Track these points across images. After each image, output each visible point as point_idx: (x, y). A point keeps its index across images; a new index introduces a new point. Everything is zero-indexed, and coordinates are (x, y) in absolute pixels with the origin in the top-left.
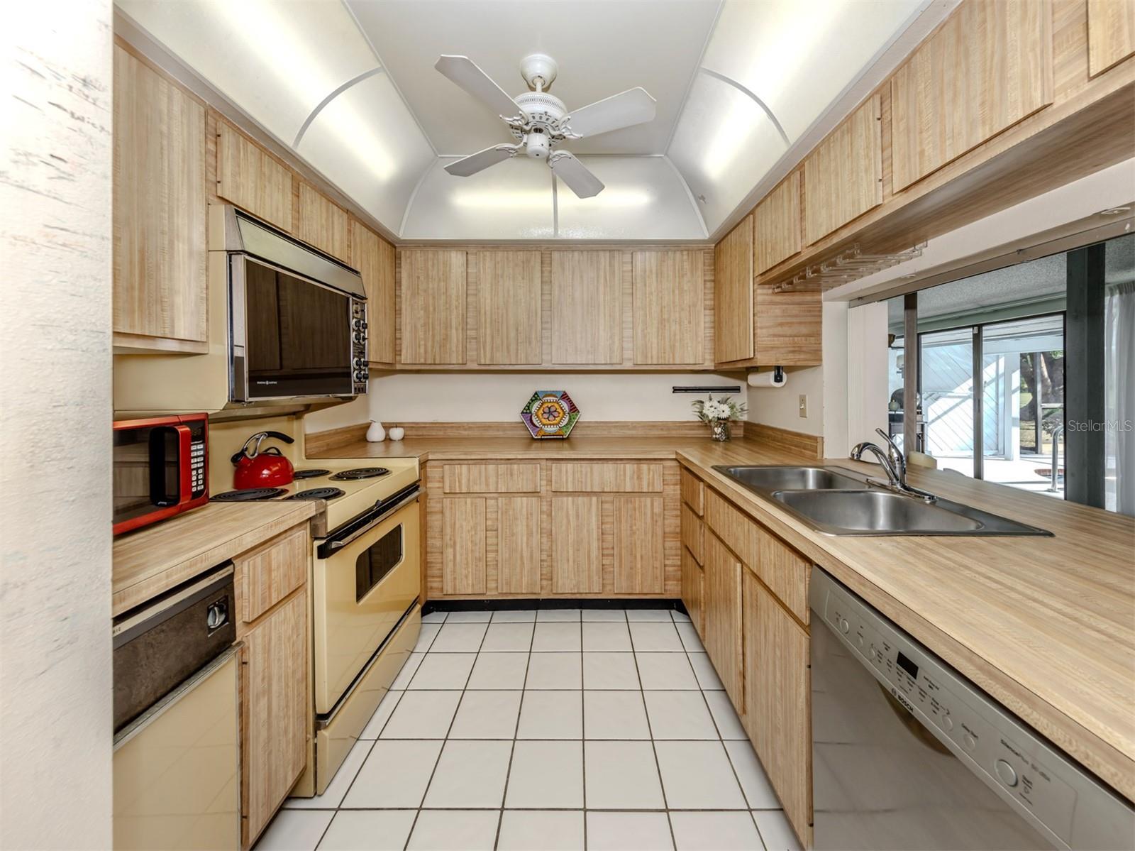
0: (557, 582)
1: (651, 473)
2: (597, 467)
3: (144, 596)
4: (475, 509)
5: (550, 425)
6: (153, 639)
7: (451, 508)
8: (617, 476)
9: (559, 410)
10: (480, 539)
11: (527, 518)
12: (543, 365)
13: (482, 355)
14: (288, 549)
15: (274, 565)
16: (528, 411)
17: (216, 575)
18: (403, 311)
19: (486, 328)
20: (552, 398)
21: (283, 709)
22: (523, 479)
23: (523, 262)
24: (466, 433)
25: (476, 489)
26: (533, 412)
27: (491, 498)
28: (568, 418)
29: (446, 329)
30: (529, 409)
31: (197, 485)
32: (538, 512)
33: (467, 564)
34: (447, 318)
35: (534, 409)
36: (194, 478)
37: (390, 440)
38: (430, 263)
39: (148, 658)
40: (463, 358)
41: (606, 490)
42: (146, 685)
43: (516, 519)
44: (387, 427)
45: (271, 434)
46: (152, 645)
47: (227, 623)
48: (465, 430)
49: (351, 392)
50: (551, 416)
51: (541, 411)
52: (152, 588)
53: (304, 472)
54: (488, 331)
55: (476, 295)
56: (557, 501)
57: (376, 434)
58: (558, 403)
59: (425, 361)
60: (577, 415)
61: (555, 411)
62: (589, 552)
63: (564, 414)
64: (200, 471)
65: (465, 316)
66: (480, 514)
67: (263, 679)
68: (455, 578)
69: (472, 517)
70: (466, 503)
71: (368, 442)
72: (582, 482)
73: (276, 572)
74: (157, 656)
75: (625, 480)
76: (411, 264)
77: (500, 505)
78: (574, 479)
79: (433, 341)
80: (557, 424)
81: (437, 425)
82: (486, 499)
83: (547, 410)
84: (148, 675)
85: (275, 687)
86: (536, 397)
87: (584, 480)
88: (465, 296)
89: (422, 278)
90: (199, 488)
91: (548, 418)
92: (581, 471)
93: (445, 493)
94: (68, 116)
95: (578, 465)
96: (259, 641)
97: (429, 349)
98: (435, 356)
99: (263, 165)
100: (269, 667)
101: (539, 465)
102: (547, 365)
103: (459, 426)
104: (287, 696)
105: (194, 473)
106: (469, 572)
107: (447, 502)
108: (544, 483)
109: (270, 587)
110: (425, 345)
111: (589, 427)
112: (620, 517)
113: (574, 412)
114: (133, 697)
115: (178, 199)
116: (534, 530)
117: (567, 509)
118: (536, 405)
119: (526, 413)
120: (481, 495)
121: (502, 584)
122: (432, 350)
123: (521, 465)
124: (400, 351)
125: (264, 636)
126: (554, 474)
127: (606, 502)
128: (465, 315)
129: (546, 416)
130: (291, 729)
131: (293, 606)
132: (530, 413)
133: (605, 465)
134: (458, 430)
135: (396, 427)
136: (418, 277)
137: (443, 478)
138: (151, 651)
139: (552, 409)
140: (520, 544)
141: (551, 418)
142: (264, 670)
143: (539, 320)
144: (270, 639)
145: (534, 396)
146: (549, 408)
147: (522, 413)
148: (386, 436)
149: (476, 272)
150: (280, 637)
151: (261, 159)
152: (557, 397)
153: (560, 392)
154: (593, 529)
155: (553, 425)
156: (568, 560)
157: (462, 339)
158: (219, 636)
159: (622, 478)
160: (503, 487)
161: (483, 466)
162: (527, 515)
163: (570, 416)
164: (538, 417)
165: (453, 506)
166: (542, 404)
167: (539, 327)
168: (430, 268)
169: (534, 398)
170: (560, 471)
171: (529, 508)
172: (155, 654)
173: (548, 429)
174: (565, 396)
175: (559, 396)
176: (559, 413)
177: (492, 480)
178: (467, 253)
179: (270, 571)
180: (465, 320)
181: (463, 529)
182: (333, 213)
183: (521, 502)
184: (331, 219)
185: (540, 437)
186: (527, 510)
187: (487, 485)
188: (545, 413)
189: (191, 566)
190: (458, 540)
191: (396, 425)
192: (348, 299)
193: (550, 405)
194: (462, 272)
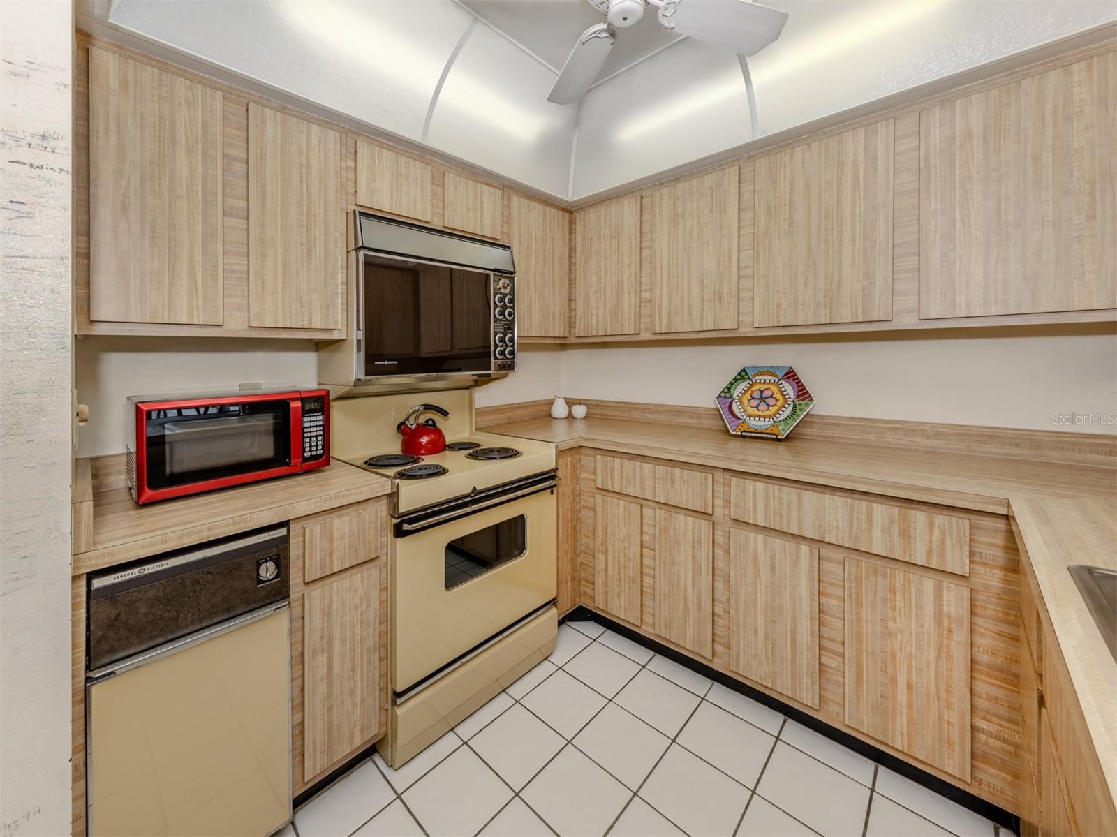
0: (738, 656)
1: (937, 533)
2: (809, 496)
3: (186, 542)
4: (629, 516)
5: (759, 417)
6: (200, 577)
7: (603, 508)
8: (851, 521)
9: (778, 396)
10: (634, 556)
11: (694, 547)
12: (740, 330)
13: (657, 322)
14: (355, 521)
15: (336, 534)
16: (728, 395)
17: (266, 534)
18: (578, 280)
19: (661, 286)
20: (767, 378)
21: (348, 672)
22: (687, 491)
23: (712, 189)
24: (652, 417)
25: (629, 491)
26: (735, 396)
27: (648, 507)
28: (790, 408)
29: (618, 294)
30: (729, 392)
31: (317, 450)
32: (709, 542)
33: (619, 580)
34: (618, 281)
35: (736, 392)
36: (307, 445)
37: (573, 418)
38: (603, 220)
39: (195, 592)
40: (635, 328)
41: (827, 540)
42: (192, 613)
43: (678, 543)
44: (570, 403)
45: (428, 407)
46: (199, 582)
47: (279, 579)
48: (652, 413)
49: (490, 370)
50: (763, 403)
51: (748, 396)
52: (193, 537)
53: (460, 444)
54: (665, 291)
55: (651, 246)
56: (740, 535)
57: (560, 410)
58: (777, 385)
59: (597, 332)
60: (807, 405)
61: (771, 397)
62: (794, 632)
63: (786, 401)
64: (320, 438)
65: (638, 276)
66: (635, 523)
67: (322, 638)
68: (607, 593)
69: (625, 524)
70: (619, 505)
71: (552, 418)
72: (781, 515)
73: (339, 541)
74: (204, 592)
75: (869, 531)
76: (585, 226)
77: (657, 517)
78: (767, 506)
79: (605, 310)
80: (770, 417)
81: (622, 405)
82: (642, 506)
83: (757, 395)
84: (195, 606)
85: (337, 648)
86: (743, 375)
87: (784, 512)
88: (638, 250)
89: (594, 240)
90: (318, 452)
91: (757, 407)
92: (780, 499)
93: (598, 488)
94: (27, 167)
95: (774, 488)
96: (317, 601)
97: (601, 319)
98: (606, 326)
99: (399, 165)
100: (329, 627)
101: (711, 475)
102: (747, 330)
103: (645, 408)
104: (353, 659)
105: (307, 440)
106: (621, 591)
107: (599, 498)
108: (719, 502)
109: (331, 555)
110: (597, 315)
111: (837, 425)
112: (858, 596)
113: (803, 400)
114: (181, 620)
115: (315, 215)
116: (704, 566)
117: (755, 552)
118: (742, 386)
119: (725, 397)
120: (637, 500)
121: (660, 625)
122: (604, 320)
123: (685, 471)
124: (575, 323)
125: (322, 599)
126: (733, 492)
127: (831, 560)
128: (638, 274)
129: (754, 403)
130: (359, 692)
131: (362, 578)
132: (731, 397)
133: (827, 496)
134: (642, 413)
135: (580, 404)
136: (591, 239)
137: (595, 469)
138: (198, 588)
139: (766, 394)
140: (683, 578)
141: (763, 406)
142: (322, 630)
143: (734, 266)
144: (330, 604)
145: (740, 374)
146: (762, 392)
147: (719, 396)
148: (569, 414)
149: (651, 219)
150: (343, 604)
151: (397, 161)
152: (776, 376)
153: (783, 368)
154: (801, 598)
155: (765, 417)
156: (756, 632)
157: (635, 303)
158: (269, 589)
159: (865, 526)
160: (662, 498)
161: (638, 464)
162: (694, 541)
163: (795, 406)
164: (741, 403)
165: (605, 505)
166: (752, 385)
167: (734, 276)
168: (602, 225)
169: (739, 377)
170: (744, 491)
171: (696, 535)
172: (202, 590)
173: (754, 423)
174: (791, 375)
175: (781, 374)
176: (777, 400)
177: (649, 483)
178: (642, 197)
179: (331, 540)
180: (638, 280)
181: (615, 536)
182: (482, 193)
183: (685, 523)
184: (479, 200)
185: (739, 433)
186: (693, 536)
187: (643, 488)
188: (753, 398)
189: (234, 524)
190: (610, 548)
191: (579, 402)
192: (488, 276)
193: (763, 387)
194: (635, 222)
